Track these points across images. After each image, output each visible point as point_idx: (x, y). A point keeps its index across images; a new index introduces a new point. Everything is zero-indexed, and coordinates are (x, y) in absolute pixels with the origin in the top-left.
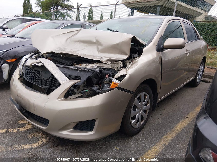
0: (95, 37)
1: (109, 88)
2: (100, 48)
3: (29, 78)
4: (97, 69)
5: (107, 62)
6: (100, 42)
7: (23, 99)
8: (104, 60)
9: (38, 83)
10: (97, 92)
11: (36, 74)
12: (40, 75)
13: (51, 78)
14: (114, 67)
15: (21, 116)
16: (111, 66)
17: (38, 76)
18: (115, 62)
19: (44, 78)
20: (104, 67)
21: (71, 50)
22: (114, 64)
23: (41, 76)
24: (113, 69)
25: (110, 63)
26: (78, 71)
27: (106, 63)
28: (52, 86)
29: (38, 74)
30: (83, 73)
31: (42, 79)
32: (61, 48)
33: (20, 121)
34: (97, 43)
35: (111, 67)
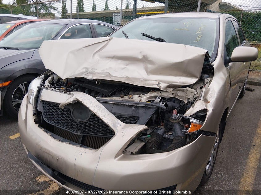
0: (141, 52)
1: (187, 132)
2: (150, 66)
3: (52, 120)
4: (161, 104)
5: (168, 89)
6: (150, 59)
7: (53, 157)
8: (163, 86)
9: (70, 128)
10: (165, 137)
11: (65, 114)
12: (71, 116)
13: (92, 120)
14: (176, 95)
15: (37, 168)
16: (173, 94)
17: (68, 117)
18: (179, 89)
19: (79, 120)
20: (163, 96)
21: (104, 70)
22: (176, 90)
23: (73, 117)
24: (175, 98)
25: (171, 89)
26: (133, 108)
27: (166, 90)
28: (95, 132)
29: (68, 114)
30: (141, 111)
31: (76, 122)
32: (88, 68)
33: (38, 178)
34: (145, 60)
35: (172, 96)
